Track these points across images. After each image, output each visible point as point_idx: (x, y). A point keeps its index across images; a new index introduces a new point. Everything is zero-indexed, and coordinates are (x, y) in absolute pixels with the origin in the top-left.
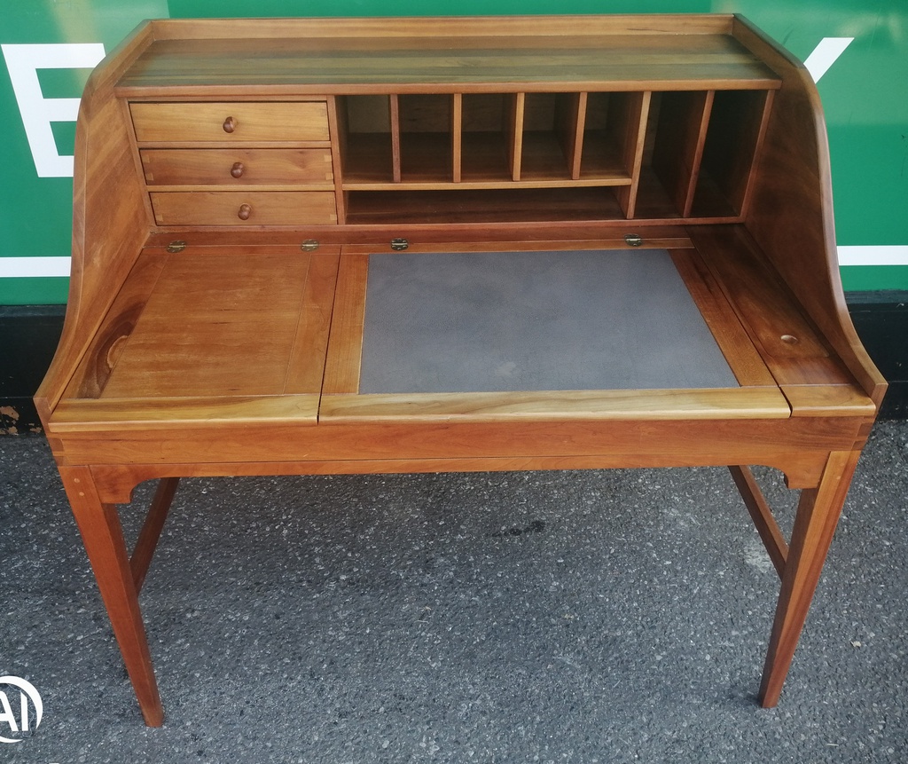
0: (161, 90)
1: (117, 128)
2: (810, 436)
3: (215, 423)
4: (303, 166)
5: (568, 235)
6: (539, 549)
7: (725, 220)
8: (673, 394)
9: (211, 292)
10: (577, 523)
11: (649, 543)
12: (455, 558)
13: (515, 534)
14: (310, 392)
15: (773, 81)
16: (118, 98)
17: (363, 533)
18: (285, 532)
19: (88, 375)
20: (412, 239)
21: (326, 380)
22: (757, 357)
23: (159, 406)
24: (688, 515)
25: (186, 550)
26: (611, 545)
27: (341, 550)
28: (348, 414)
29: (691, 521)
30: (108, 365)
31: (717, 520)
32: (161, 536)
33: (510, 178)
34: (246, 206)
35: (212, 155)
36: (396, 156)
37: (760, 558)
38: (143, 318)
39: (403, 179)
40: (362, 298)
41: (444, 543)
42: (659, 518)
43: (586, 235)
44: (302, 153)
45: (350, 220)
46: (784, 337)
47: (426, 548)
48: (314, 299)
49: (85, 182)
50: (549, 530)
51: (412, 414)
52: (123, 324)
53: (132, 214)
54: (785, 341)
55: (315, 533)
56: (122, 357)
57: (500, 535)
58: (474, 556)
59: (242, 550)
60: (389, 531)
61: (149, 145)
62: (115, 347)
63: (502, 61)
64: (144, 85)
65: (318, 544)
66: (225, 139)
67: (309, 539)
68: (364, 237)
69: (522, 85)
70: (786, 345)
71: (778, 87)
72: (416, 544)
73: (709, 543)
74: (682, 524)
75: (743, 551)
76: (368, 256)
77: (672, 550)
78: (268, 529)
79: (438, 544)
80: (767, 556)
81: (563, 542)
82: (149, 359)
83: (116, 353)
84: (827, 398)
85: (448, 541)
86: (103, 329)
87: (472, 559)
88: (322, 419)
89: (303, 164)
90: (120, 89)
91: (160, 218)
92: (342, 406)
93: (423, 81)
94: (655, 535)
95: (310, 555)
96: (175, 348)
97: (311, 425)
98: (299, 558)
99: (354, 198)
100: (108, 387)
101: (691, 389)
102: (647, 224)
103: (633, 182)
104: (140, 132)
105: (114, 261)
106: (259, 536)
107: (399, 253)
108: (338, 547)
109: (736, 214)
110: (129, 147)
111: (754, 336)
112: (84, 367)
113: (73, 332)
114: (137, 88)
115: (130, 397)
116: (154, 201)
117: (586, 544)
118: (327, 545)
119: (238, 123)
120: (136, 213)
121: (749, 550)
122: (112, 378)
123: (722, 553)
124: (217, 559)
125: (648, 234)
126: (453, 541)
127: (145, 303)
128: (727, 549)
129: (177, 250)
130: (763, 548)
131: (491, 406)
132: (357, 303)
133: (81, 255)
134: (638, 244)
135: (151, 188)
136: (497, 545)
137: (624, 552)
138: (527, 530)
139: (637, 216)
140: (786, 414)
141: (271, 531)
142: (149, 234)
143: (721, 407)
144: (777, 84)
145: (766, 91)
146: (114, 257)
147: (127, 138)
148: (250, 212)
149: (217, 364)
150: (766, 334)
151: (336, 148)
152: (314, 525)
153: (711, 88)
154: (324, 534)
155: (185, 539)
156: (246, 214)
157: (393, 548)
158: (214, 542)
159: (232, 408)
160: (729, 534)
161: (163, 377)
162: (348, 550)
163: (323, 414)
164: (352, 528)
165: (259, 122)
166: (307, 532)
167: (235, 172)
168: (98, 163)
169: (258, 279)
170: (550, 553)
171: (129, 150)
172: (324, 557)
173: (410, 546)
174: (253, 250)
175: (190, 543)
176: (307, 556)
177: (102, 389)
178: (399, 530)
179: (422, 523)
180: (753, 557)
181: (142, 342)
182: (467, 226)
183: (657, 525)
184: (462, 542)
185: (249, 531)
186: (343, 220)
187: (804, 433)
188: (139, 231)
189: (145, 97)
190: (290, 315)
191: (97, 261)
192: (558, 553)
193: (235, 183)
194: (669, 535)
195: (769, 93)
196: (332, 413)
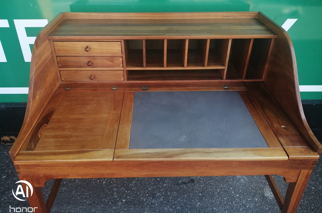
0: (64, 37)
1: (48, 50)
2: (294, 165)
3: (75, 162)
4: (112, 62)
5: (203, 85)
6: (193, 190)
7: (257, 80)
8: (245, 150)
9: (78, 106)
10: (206, 180)
11: (231, 188)
12: (163, 193)
13: (184, 184)
14: (111, 148)
15: (274, 35)
16: (49, 40)
17: (131, 183)
18: (104, 182)
19: (31, 141)
20: (150, 86)
21: (117, 143)
22: (274, 135)
23: (55, 154)
24: (244, 177)
25: (70, 189)
26: (218, 188)
27: (123, 189)
28: (124, 158)
29: (245, 179)
30: (38, 136)
31: (254, 179)
32: (61, 183)
33: (183, 66)
34: (93, 75)
35: (82, 58)
36: (144, 59)
37: (269, 193)
38: (53, 117)
39: (147, 66)
40: (131, 109)
41: (159, 187)
42: (234, 178)
43: (209, 85)
44: (112, 58)
45: (128, 79)
46: (282, 126)
47: (153, 189)
48: (115, 109)
49: (34, 70)
50: (196, 182)
51: (148, 158)
52: (45, 120)
53: (53, 78)
54: (283, 128)
55: (115, 183)
56: (44, 133)
57: (179, 184)
58: (170, 192)
59: (89, 189)
60: (140, 182)
61: (60, 55)
62: (42, 129)
63: (181, 28)
64: (58, 36)
65: (115, 187)
66: (86, 53)
67: (112, 185)
68: (133, 85)
69: (187, 37)
70: (284, 130)
71: (276, 37)
72: (150, 187)
73: (251, 188)
74: (242, 180)
75: (263, 191)
76: (134, 92)
77: (239, 191)
78: (98, 181)
79: (158, 188)
80: (272, 193)
81: (201, 187)
82: (53, 134)
83: (42, 132)
84: (301, 152)
85: (161, 187)
86: (38, 121)
87: (169, 194)
88: (115, 160)
89: (112, 61)
90: (50, 37)
91: (63, 79)
92: (122, 154)
93: (154, 35)
94: (233, 184)
95: (113, 192)
96: (63, 129)
97: (111, 162)
98: (109, 193)
99: (130, 73)
100: (37, 146)
101: (251, 148)
102: (230, 81)
103: (225, 68)
104: (56, 51)
105: (45, 96)
106: (95, 184)
107: (145, 91)
108: (122, 188)
109: (261, 78)
110: (53, 56)
111: (272, 126)
112: (30, 137)
113: (26, 124)
114: (55, 37)
115: (44, 150)
116: (61, 73)
117: (209, 188)
118: (119, 188)
119: (90, 48)
120: (54, 78)
121: (265, 191)
122: (39, 142)
123: (256, 192)
124: (80, 193)
125: (231, 85)
126: (163, 186)
127: (55, 111)
128: (258, 190)
129: (68, 90)
130: (270, 190)
131: (178, 155)
132: (130, 111)
133: (31, 96)
134: (228, 89)
135: (60, 69)
136: (178, 188)
137: (223, 191)
138: (188, 182)
139: (226, 79)
140: (286, 159)
141: (99, 182)
142: (59, 84)
143: (263, 156)
144: (276, 36)
145: (272, 39)
146: (45, 94)
147: (52, 53)
148: (94, 77)
149: (77, 136)
150: (276, 125)
151: (124, 57)
152: (114, 180)
153: (253, 38)
154: (118, 183)
155: (70, 185)
156: (92, 78)
157: (142, 189)
158: (79, 186)
159: (82, 155)
160: (258, 184)
161: (57, 142)
162: (126, 190)
163: (115, 158)
164: (127, 181)
165: (98, 48)
166: (112, 182)
167: (89, 64)
168: (40, 63)
169: (95, 101)
170: (196, 192)
171: (53, 57)
172: (117, 192)
173: (147, 188)
174: (95, 90)
175: (71, 186)
176: (111, 192)
177: (35, 146)
178: (144, 182)
179: (152, 179)
180: (267, 193)
181: (52, 127)
182: (168, 81)
183: (234, 181)
184: (165, 187)
185: (92, 182)
186: (126, 80)
187: (293, 164)
188: (55, 83)
189: (58, 40)
190: (105, 116)
191: (38, 97)
192: (199, 192)
193: (89, 68)
194: (238, 185)
195: (272, 40)
196: (118, 157)
